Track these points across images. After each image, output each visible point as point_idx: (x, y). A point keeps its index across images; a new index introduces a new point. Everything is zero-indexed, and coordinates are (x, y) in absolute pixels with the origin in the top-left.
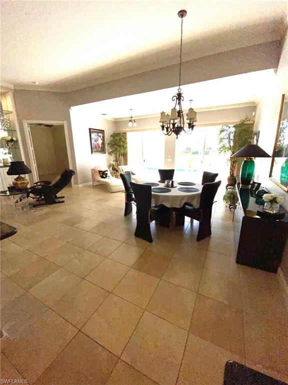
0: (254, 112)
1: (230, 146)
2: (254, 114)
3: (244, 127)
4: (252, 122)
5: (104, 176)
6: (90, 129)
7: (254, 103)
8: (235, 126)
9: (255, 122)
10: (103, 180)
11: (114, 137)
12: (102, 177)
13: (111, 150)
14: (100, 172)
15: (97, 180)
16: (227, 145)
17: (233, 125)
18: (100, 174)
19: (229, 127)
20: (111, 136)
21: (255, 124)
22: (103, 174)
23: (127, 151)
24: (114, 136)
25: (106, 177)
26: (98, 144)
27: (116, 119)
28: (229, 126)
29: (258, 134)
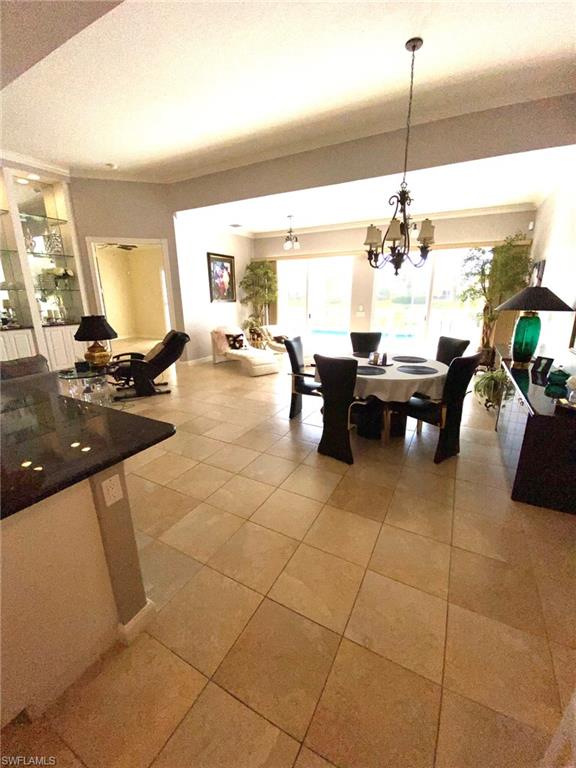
0: (532, 223)
1: (484, 289)
2: (531, 228)
3: (512, 252)
4: (529, 243)
5: (238, 345)
6: (209, 254)
7: (531, 204)
8: (494, 251)
9: (535, 242)
10: (235, 352)
11: (252, 270)
12: (233, 347)
13: (245, 295)
14: (228, 336)
15: (224, 352)
16: (479, 287)
17: (490, 248)
18: (229, 341)
19: (483, 252)
20: (248, 268)
21: (534, 247)
22: (235, 342)
23: (276, 298)
24: (253, 267)
25: (241, 346)
26: (223, 283)
27: (255, 234)
28: (483, 248)
29: (541, 266)
